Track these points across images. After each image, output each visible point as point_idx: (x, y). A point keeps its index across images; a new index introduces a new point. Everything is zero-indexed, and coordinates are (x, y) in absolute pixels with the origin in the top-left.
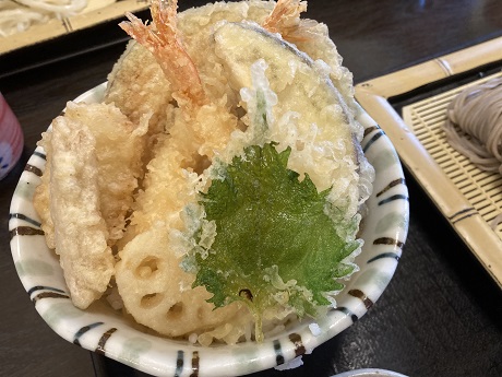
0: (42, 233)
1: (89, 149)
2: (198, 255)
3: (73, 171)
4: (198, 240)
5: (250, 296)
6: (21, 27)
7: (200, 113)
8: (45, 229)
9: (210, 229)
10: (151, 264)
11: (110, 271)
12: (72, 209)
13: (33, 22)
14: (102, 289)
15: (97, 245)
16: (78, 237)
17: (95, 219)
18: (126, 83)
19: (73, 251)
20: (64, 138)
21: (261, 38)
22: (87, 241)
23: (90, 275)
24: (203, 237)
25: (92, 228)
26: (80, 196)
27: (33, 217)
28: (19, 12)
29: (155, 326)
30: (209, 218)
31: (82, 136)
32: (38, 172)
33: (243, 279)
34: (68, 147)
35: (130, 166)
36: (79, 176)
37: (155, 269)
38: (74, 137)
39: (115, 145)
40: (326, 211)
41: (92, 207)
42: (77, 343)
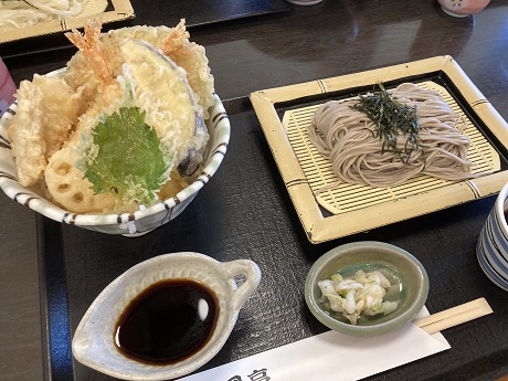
0: (10, 148)
1: (38, 100)
2: (87, 162)
3: (27, 109)
4: (87, 154)
5: (117, 191)
6: (31, 23)
7: (107, 89)
8: (12, 145)
9: (95, 149)
10: (65, 168)
11: (41, 167)
12: (24, 130)
13: (40, 20)
14: (36, 177)
15: (36, 151)
16: (26, 146)
17: (37, 138)
18: (78, 68)
19: (22, 154)
20: (26, 92)
21: (147, 50)
22: (31, 149)
23: (30, 167)
24: (91, 152)
25: (35, 142)
26: (30, 124)
27: (7, 138)
28: (31, 11)
29: (64, 203)
30: (95, 143)
31: (36, 92)
32: (14, 113)
33: (113, 181)
34: (27, 97)
35: (69, 118)
36: (31, 113)
37: (67, 172)
38: (31, 93)
39: (60, 103)
40: (160, 148)
41: (36, 131)
42: (15, 199)
